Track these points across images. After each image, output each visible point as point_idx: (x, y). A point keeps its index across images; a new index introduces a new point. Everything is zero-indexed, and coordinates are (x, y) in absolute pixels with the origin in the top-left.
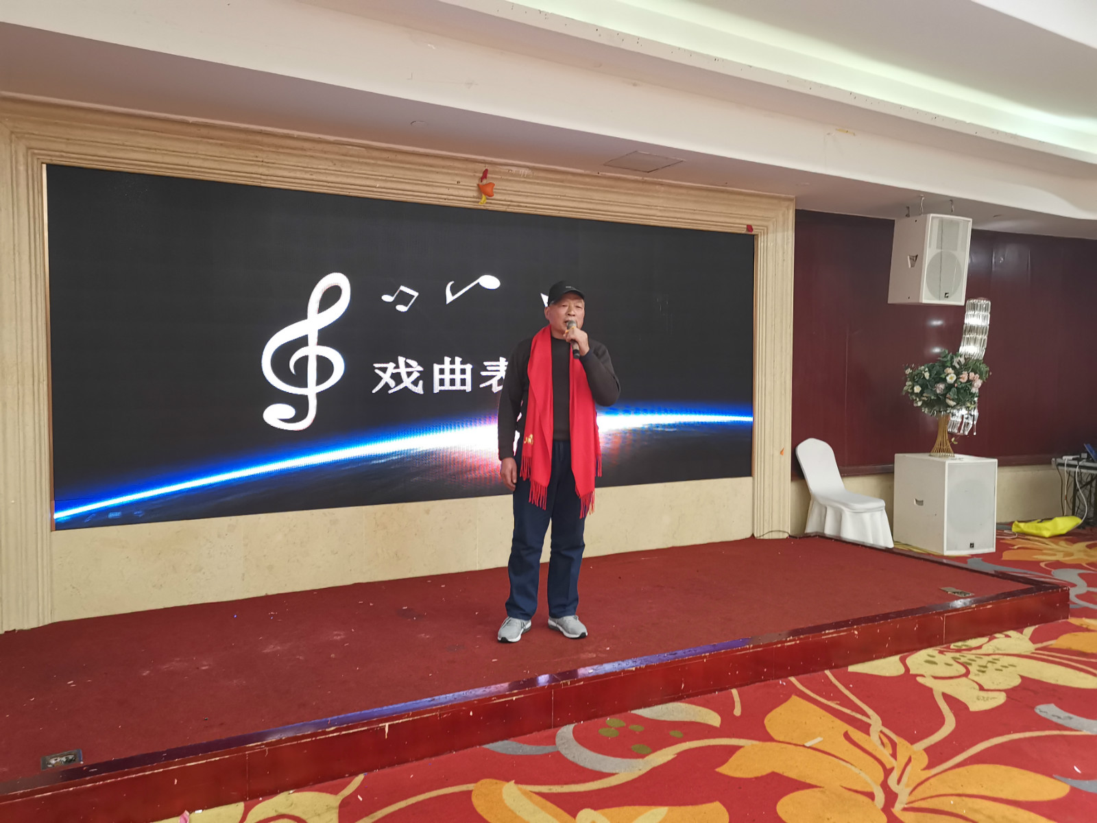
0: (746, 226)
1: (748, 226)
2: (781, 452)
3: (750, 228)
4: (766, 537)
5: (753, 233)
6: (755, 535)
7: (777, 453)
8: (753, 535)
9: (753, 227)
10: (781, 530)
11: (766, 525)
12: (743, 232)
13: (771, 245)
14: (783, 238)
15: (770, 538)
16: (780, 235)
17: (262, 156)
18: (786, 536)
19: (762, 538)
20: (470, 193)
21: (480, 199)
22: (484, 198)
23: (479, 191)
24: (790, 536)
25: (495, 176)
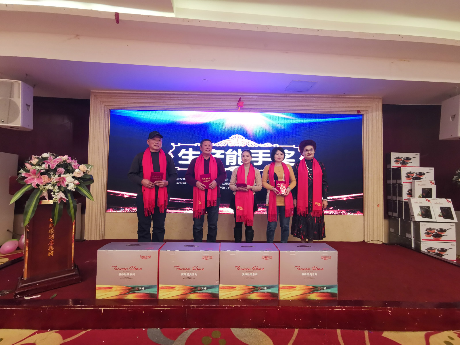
0: (357, 111)
1: (358, 111)
2: (378, 206)
3: (359, 112)
4: (371, 242)
5: (360, 114)
6: (365, 241)
7: (376, 206)
9: (361, 111)
10: (379, 240)
11: (371, 237)
12: (356, 114)
13: (370, 118)
14: (376, 114)
15: (373, 243)
16: (374, 114)
17: (166, 101)
18: (381, 243)
19: (368, 242)
20: (235, 107)
21: (238, 108)
22: (239, 107)
23: (238, 106)
24: (383, 243)
25: (243, 100)
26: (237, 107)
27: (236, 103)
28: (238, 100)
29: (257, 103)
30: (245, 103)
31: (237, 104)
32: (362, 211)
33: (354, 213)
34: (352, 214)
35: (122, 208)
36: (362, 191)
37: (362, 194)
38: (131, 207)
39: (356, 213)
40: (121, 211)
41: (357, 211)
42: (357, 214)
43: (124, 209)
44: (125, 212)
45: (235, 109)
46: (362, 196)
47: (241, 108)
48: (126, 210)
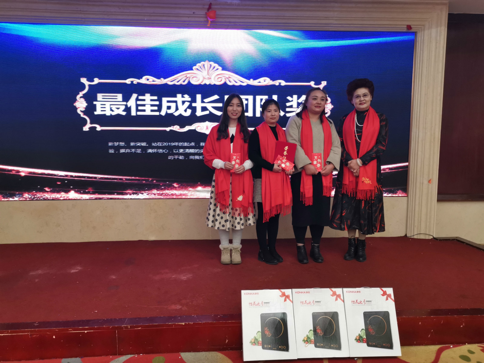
0: (406, 26)
2: (429, 181)
3: (409, 27)
4: (416, 237)
5: (412, 31)
6: (408, 235)
7: (426, 182)
8: (406, 235)
9: (412, 26)
10: (427, 233)
11: (416, 229)
12: (405, 31)
13: (426, 38)
14: (437, 32)
15: (419, 238)
16: (434, 31)
18: (431, 237)
19: (412, 237)
20: (202, 19)
21: (208, 22)
22: (210, 20)
23: (206, 17)
24: (434, 238)
25: (216, 7)
26: (205, 19)
27: (203, 12)
28: (207, 7)
29: (240, 13)
30: (218, 12)
31: (205, 13)
32: (405, 190)
33: (393, 194)
34: (390, 195)
35: (18, 194)
36: (407, 160)
37: (407, 164)
38: (34, 192)
39: (396, 193)
40: (16, 199)
41: (398, 190)
42: (397, 195)
43: (21, 195)
44: (24, 199)
45: (202, 23)
46: (407, 167)
47: (211, 22)
48: (24, 197)
